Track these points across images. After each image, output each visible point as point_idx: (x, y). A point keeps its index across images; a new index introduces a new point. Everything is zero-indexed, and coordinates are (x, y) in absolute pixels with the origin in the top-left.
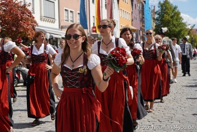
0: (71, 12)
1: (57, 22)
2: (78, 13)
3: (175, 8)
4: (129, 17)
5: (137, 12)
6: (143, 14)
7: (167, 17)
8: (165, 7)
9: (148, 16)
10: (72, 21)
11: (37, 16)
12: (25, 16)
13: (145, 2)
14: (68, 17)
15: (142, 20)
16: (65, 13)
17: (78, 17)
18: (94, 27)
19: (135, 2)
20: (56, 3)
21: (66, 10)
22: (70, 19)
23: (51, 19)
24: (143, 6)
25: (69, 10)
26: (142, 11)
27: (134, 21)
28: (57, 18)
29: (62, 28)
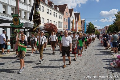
1: (62, 28)
3: (93, 24)
4: (80, 27)
7: (90, 27)
8: (90, 24)
9: (86, 26)
11: (57, 27)
15: (84, 27)
16: (65, 26)
19: (82, 23)
20: (62, 23)
23: (61, 27)
26: (84, 25)
27: (82, 28)
28: (62, 27)
29: (64, 29)
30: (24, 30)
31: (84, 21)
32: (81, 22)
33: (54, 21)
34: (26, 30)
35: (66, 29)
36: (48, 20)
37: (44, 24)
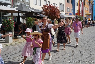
0: (69, 8)
1: (64, 12)
2: (71, 9)
4: (88, 10)
5: (91, 8)
6: (93, 8)
10: (69, 11)
12: (57, 11)
13: (94, 4)
14: (68, 10)
16: (67, 9)
17: (71, 10)
18: (76, 13)
19: (90, 4)
20: (64, 5)
21: (67, 8)
22: (68, 11)
24: (93, 6)
25: (68, 8)
27: (90, 11)
28: (64, 10)
29: (66, 14)
30: (19, 14)
31: (93, 3)
32: (88, 4)
33: (54, 3)
34: (20, 14)
35: (69, 13)
36: (46, 1)
37: (43, 7)
